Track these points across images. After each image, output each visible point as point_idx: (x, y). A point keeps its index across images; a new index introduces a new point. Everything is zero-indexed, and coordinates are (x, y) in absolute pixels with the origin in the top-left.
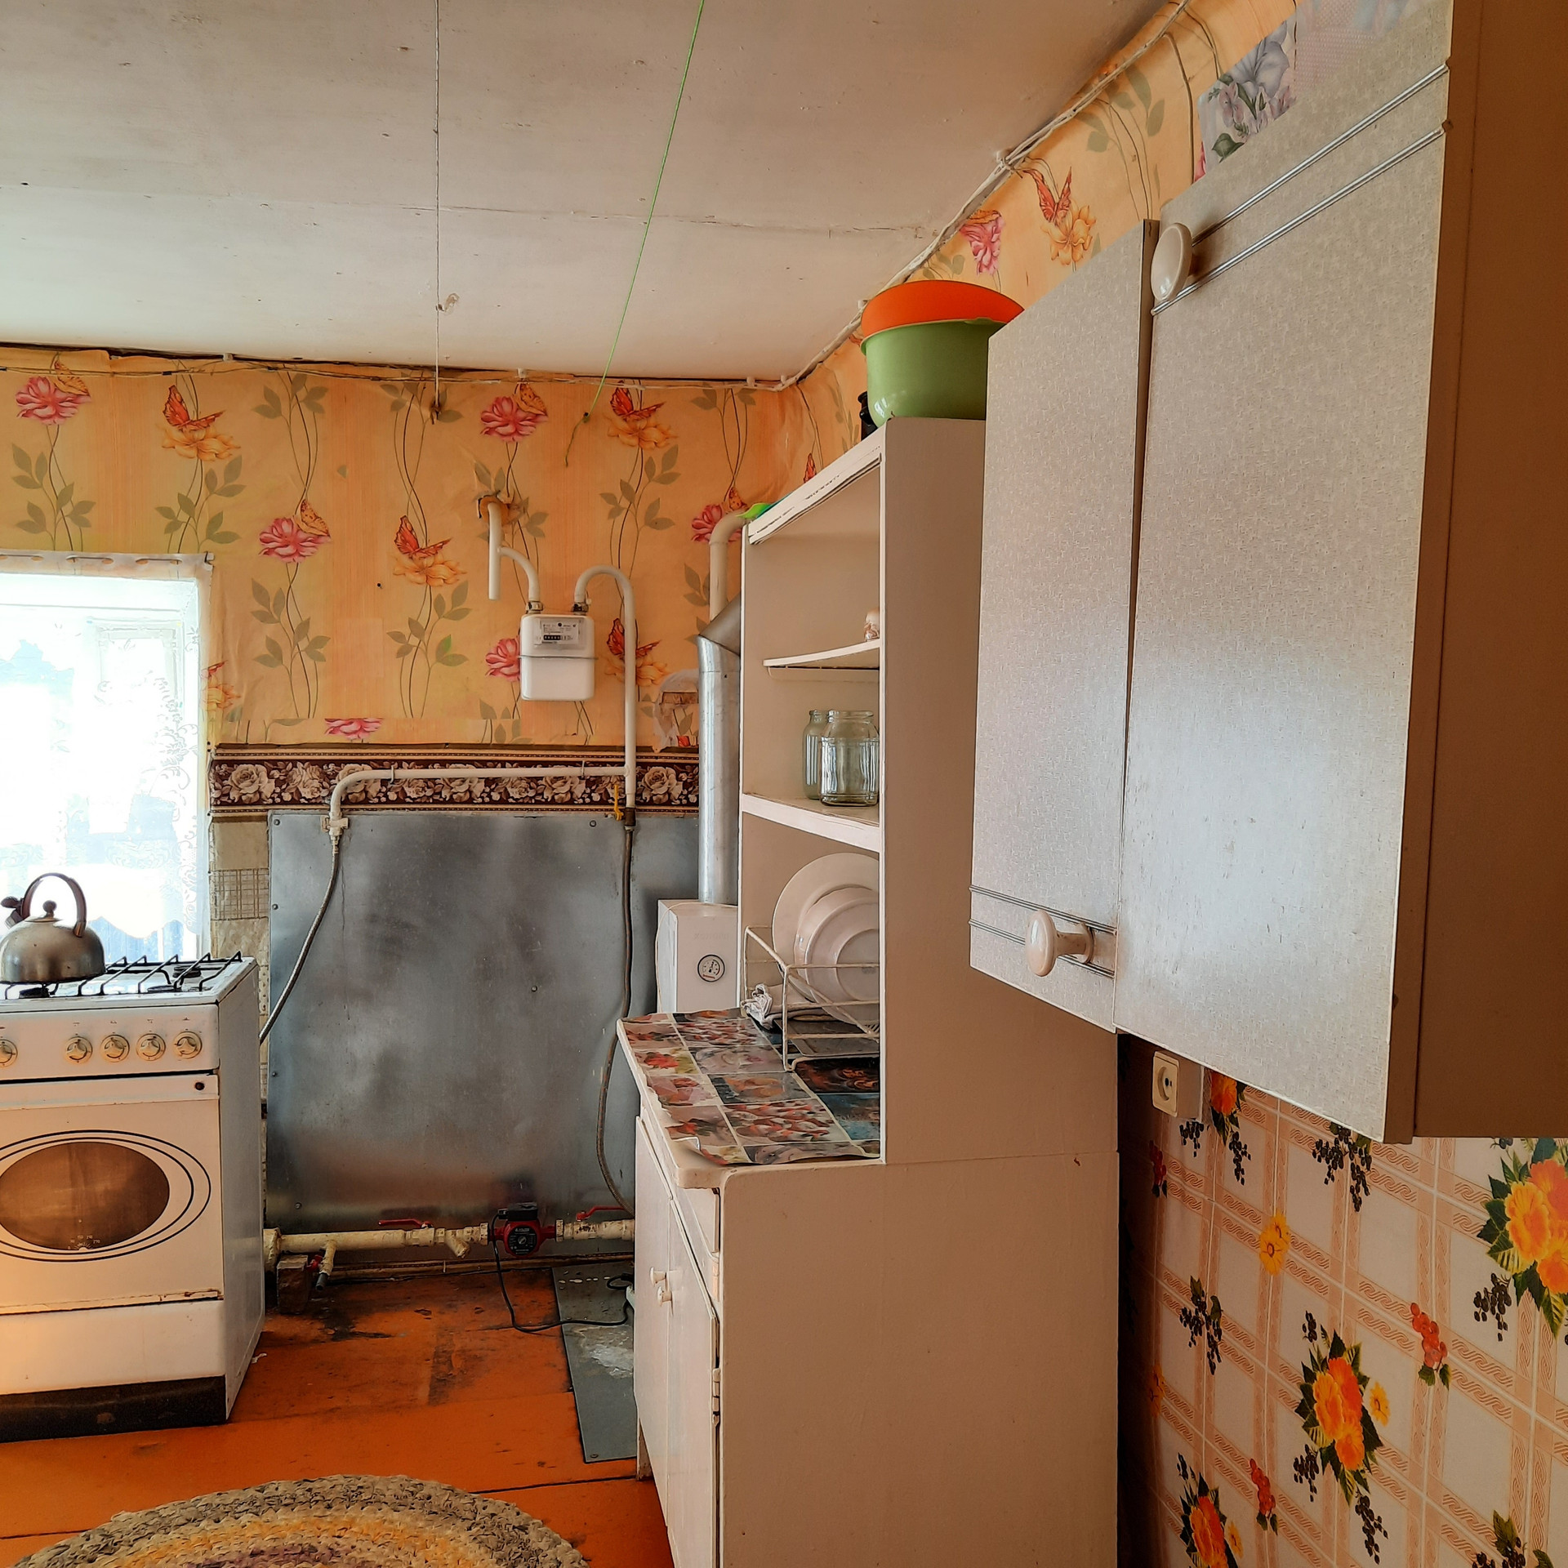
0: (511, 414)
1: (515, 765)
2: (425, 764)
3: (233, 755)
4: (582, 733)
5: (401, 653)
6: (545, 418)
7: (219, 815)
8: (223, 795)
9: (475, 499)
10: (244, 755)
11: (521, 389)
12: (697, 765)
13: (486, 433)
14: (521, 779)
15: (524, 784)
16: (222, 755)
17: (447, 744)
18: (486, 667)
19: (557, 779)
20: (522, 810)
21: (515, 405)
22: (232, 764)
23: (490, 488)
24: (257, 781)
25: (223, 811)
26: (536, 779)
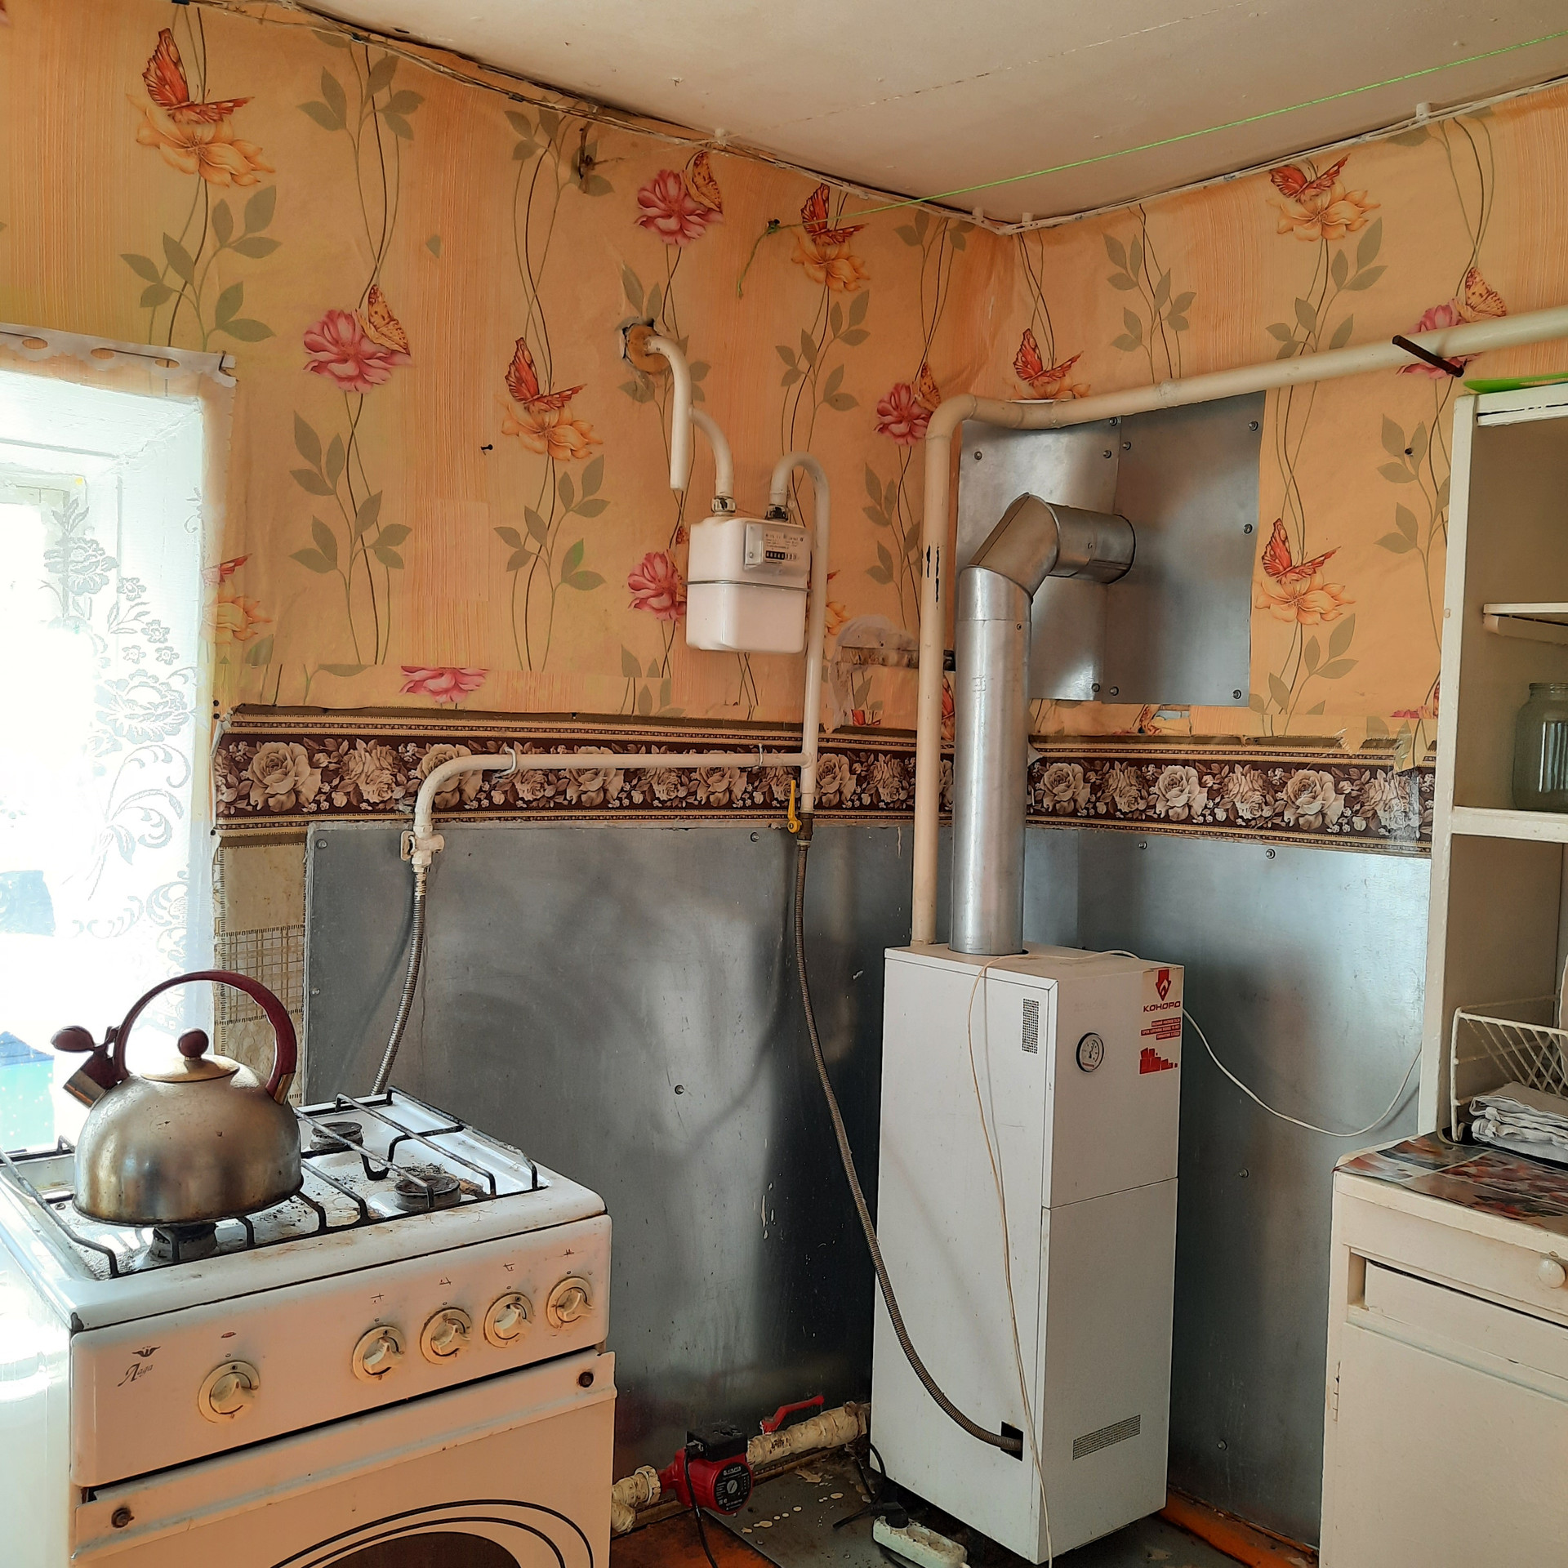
0: (677, 201)
1: (663, 748)
2: (546, 746)
3: (256, 725)
4: (744, 702)
5: (514, 564)
7: (233, 833)
8: (241, 797)
9: (617, 329)
10: (271, 725)
11: (695, 164)
12: (914, 754)
13: (642, 223)
14: (670, 771)
15: (673, 778)
16: (240, 724)
17: (574, 714)
18: (629, 596)
19: (714, 770)
20: (669, 818)
21: (683, 187)
22: (254, 740)
23: (640, 310)
24: (292, 773)
25: (239, 826)
26: (688, 771)
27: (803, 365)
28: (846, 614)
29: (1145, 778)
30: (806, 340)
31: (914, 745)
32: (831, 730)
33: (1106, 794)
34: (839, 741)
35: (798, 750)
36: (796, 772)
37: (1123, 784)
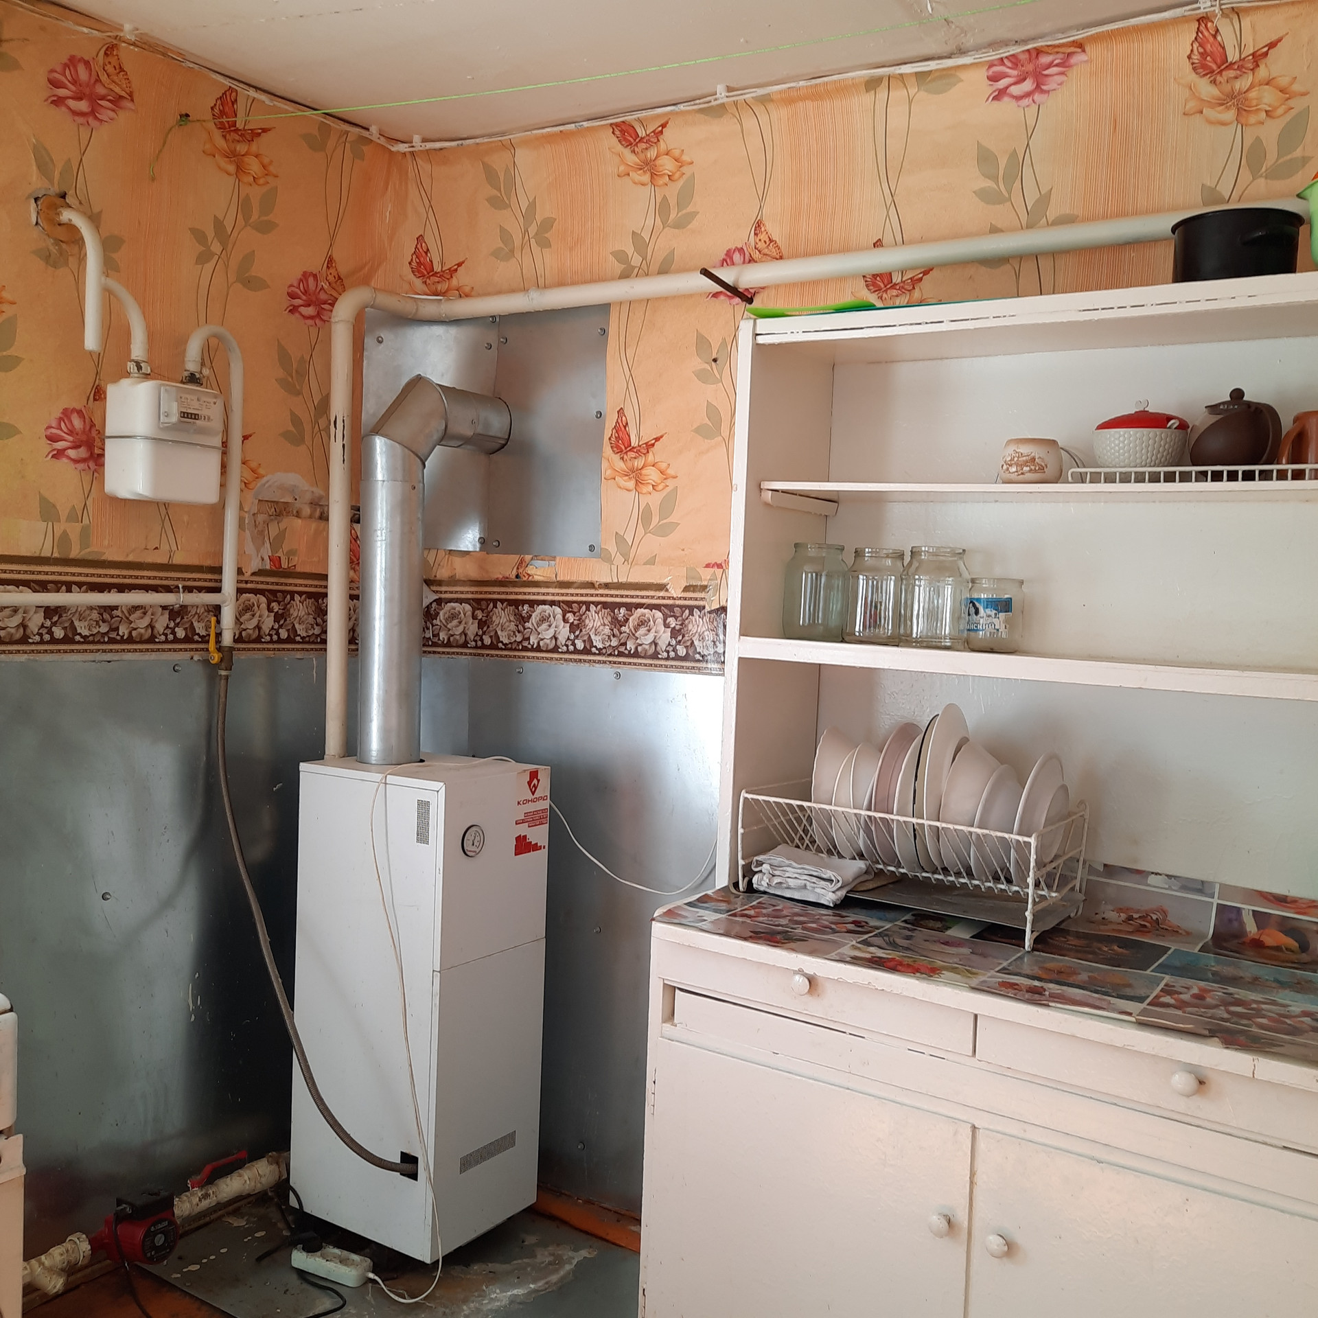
0: (88, 85)
1: (84, 588)
4: (165, 547)
6: (129, 104)
9: (28, 197)
11: (105, 54)
12: (326, 595)
13: (53, 102)
14: (91, 608)
15: (95, 615)
18: (45, 447)
19: (135, 608)
20: (92, 651)
21: (94, 73)
23: (53, 184)
26: (112, 608)
27: (216, 247)
28: (261, 471)
29: (521, 615)
30: (219, 225)
31: (326, 587)
32: (249, 573)
33: (491, 629)
34: (257, 583)
35: (218, 590)
36: (217, 610)
37: (503, 620)
